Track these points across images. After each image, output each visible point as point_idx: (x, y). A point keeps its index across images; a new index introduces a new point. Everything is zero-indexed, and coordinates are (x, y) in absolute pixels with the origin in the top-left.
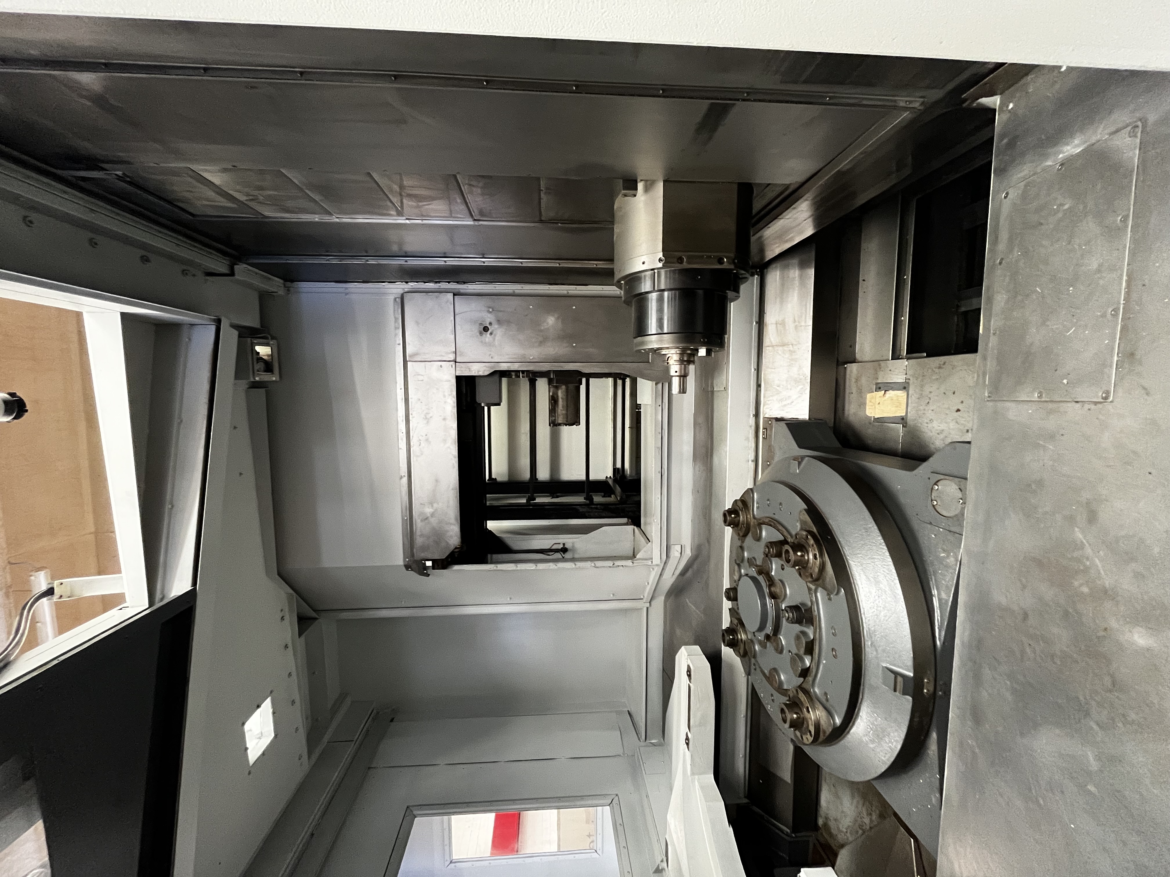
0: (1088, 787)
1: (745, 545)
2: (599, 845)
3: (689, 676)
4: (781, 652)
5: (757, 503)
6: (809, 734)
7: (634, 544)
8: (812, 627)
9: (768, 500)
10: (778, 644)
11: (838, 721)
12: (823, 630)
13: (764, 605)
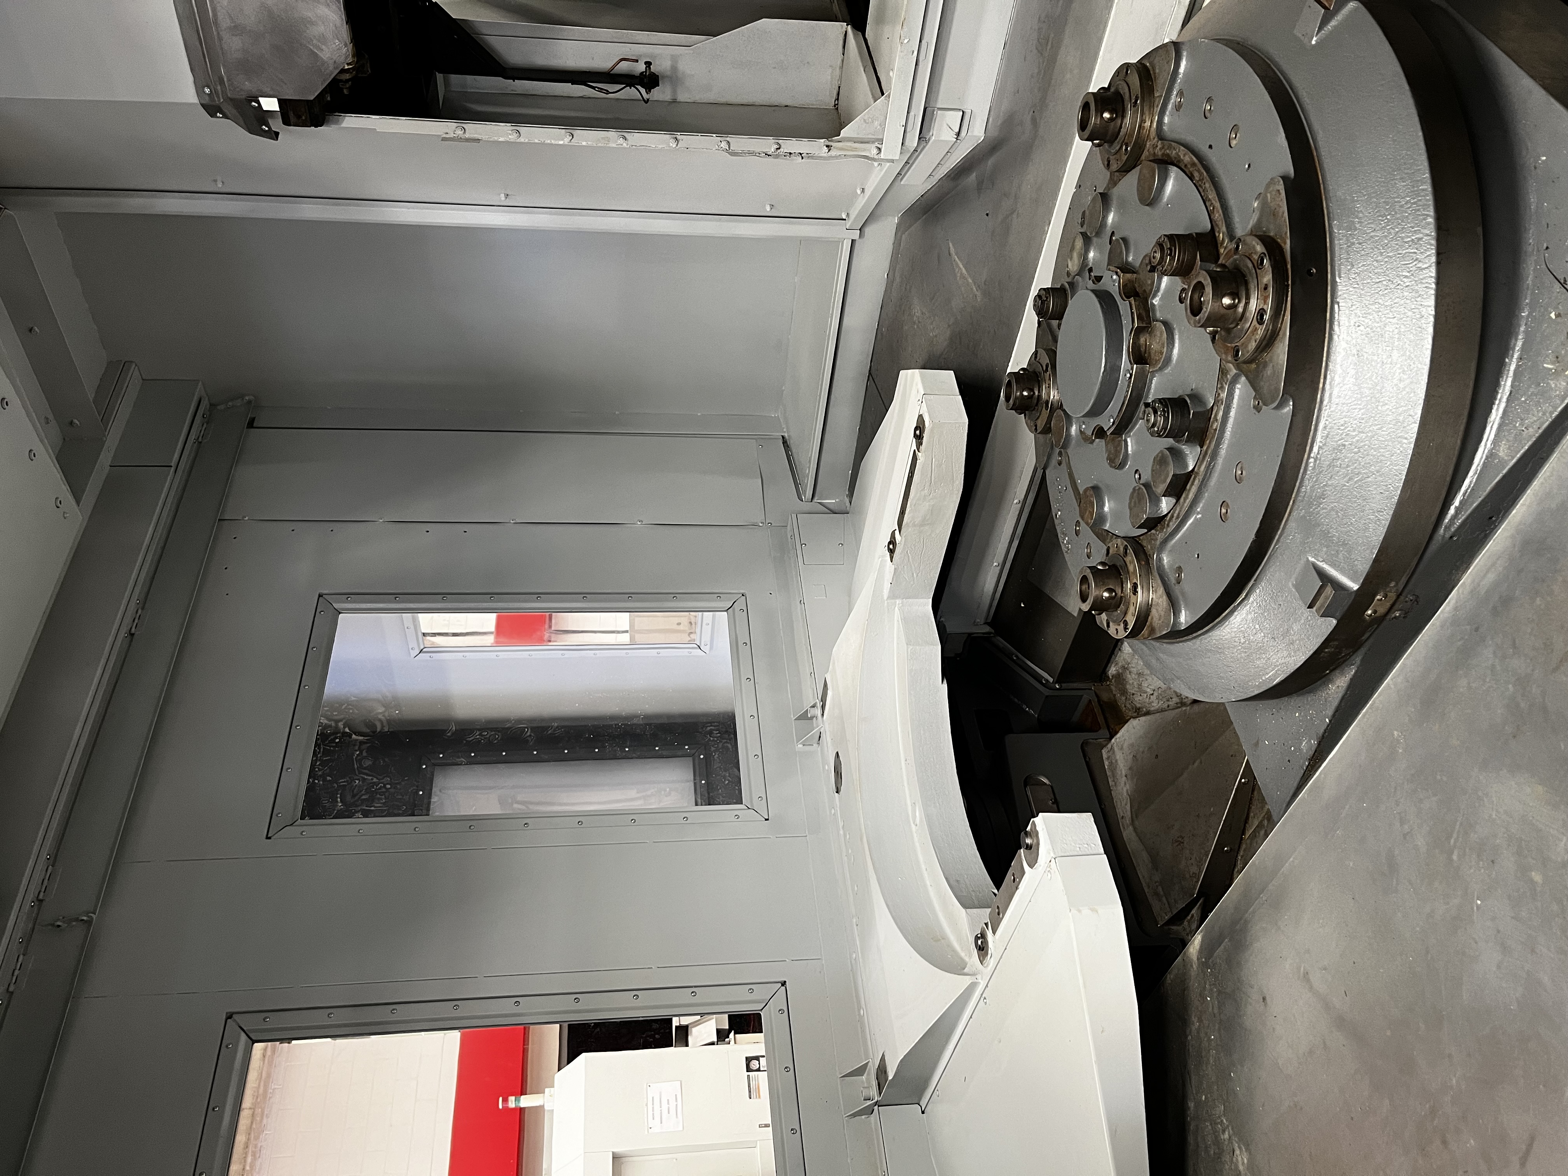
0: (1533, 873)
1: (1116, 192)
2: (706, 638)
3: (919, 438)
4: (1121, 466)
5: (1181, 93)
6: (1122, 625)
7: (841, 77)
8: (1199, 449)
9: (1209, 100)
10: (1117, 452)
11: (1184, 619)
12: (1220, 461)
13: (1112, 370)
